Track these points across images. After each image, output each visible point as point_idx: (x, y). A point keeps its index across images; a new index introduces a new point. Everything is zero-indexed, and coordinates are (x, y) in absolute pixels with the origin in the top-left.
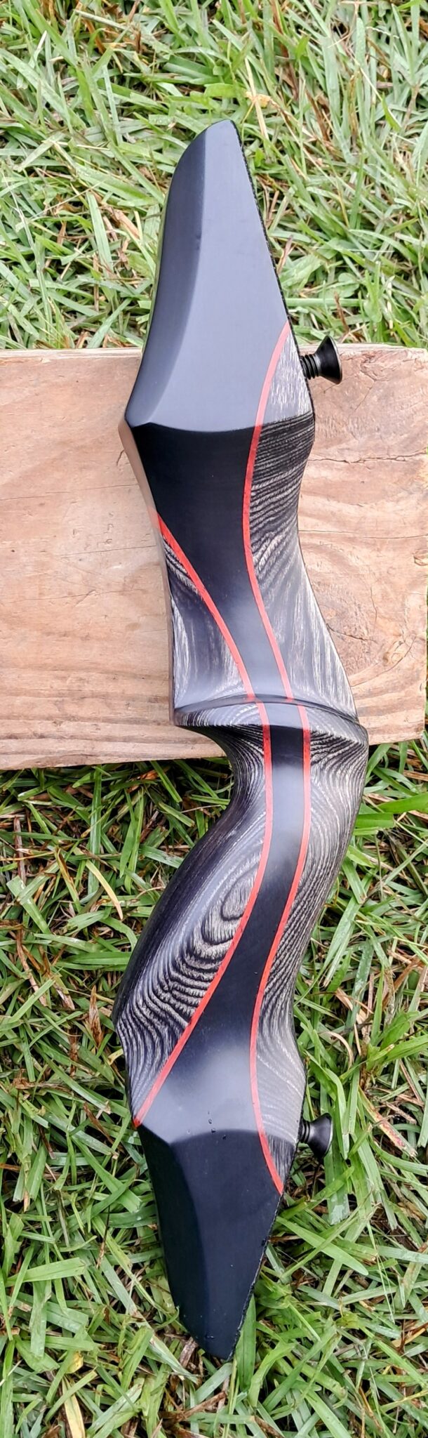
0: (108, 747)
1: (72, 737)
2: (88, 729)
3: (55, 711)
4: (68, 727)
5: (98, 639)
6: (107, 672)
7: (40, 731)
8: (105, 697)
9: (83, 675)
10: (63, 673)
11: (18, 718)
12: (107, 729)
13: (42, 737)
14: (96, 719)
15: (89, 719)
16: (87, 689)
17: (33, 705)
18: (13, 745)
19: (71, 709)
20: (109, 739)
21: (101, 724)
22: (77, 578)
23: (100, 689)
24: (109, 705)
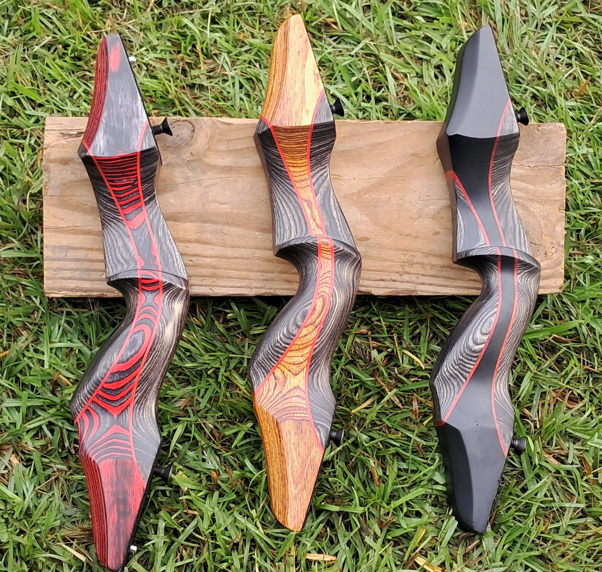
0: (422, 287)
1: (407, 282)
2: (414, 278)
3: (401, 270)
4: (406, 277)
5: (422, 238)
6: (424, 253)
7: (394, 278)
8: (422, 264)
9: (413, 254)
10: (405, 252)
11: (385, 271)
12: (422, 279)
13: (394, 281)
14: (418, 274)
15: (415, 274)
16: (415, 260)
17: (392, 266)
18: (382, 283)
19: (408, 269)
20: (423, 284)
21: (420, 277)
22: (415, 211)
23: (420, 261)
24: (423, 268)
